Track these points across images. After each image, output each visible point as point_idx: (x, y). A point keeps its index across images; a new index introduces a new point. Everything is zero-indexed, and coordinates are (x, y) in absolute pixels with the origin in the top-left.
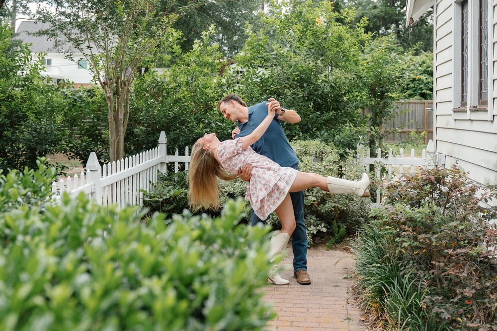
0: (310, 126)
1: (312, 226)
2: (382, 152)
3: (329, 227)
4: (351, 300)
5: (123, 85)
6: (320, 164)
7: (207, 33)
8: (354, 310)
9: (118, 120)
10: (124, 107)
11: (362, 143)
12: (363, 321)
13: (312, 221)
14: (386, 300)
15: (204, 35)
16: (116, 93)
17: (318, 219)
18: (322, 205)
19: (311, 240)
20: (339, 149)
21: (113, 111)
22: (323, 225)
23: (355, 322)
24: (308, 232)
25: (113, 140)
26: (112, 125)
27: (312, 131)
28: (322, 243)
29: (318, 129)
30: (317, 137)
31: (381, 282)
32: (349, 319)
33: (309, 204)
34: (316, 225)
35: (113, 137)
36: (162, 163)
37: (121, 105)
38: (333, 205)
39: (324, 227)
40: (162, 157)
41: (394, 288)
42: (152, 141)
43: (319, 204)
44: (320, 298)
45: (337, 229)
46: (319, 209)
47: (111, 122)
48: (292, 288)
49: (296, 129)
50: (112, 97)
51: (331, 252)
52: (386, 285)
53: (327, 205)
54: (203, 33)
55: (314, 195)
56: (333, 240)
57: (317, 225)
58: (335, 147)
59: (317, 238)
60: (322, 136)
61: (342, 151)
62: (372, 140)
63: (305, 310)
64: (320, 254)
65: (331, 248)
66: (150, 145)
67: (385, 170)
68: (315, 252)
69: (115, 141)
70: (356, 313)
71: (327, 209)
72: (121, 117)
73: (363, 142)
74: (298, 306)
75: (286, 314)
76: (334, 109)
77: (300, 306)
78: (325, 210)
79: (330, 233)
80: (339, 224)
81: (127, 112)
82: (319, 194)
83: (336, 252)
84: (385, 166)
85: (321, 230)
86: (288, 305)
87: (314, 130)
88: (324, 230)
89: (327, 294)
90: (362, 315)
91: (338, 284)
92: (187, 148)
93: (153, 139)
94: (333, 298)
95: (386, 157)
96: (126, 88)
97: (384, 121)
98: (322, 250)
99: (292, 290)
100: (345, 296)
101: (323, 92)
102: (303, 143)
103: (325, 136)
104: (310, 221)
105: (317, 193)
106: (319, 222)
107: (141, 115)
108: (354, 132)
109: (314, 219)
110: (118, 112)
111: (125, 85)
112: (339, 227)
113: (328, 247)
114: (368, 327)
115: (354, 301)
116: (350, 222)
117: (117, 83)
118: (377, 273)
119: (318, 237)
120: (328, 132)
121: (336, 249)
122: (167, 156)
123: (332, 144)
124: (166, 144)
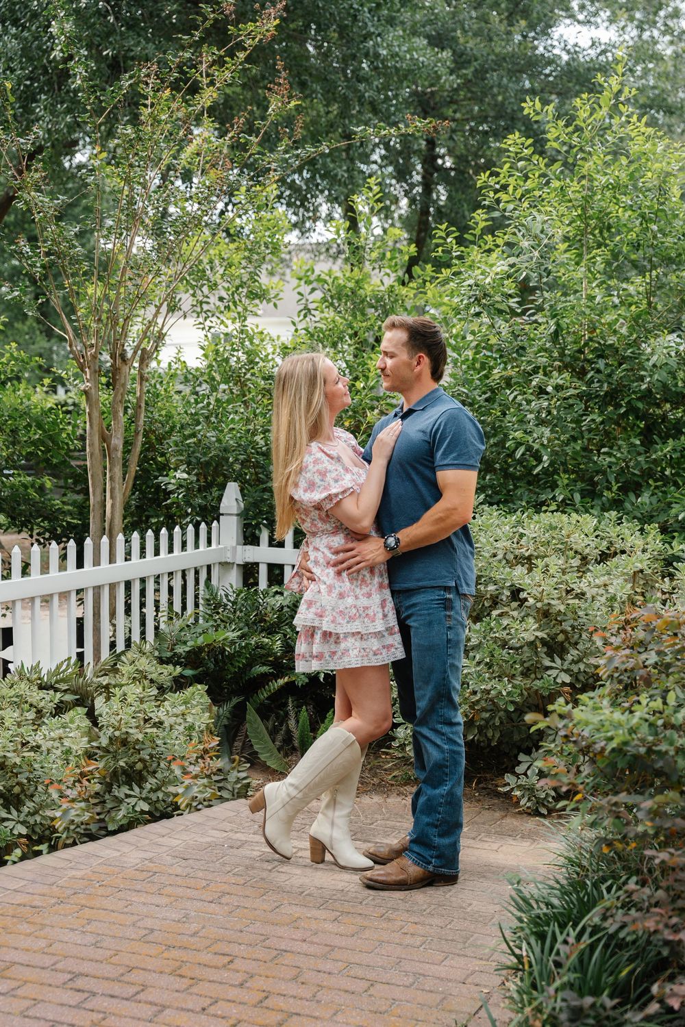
9: (111, 450)
33: (546, 693)
35: (97, 493)
37: (117, 412)
40: (225, 549)
55: (565, 667)
81: (137, 432)
96: (127, 369)
105: (575, 662)
122: (240, 548)
123: (653, 529)
124: (237, 515)
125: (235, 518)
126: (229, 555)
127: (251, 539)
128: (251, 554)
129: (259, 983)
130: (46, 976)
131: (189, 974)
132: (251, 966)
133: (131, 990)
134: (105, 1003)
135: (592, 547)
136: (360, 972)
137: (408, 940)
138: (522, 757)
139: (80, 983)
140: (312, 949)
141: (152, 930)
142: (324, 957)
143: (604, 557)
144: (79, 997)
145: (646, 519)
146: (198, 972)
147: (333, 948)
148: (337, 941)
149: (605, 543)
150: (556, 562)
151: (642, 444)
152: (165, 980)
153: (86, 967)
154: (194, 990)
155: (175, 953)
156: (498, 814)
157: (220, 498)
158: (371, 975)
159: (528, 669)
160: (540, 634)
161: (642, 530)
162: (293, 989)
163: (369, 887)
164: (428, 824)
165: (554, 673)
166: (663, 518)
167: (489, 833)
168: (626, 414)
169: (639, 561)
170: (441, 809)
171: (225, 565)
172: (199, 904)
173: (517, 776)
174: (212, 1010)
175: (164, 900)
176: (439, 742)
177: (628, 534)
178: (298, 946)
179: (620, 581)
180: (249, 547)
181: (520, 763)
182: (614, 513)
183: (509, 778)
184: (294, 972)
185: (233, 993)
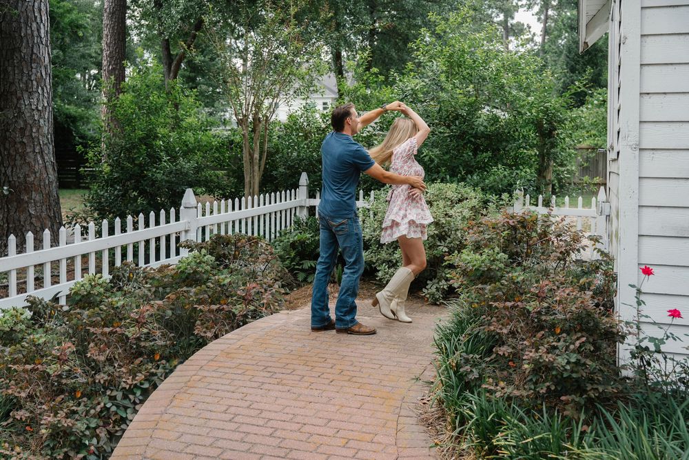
9: (253, 159)
11: (519, 189)
12: (432, 382)
19: (442, 296)
21: (248, 150)
23: (422, 382)
24: (438, 287)
25: (248, 180)
26: (247, 164)
27: (461, 174)
30: (466, 181)
32: (417, 379)
33: (439, 255)
35: (248, 178)
37: (256, 143)
40: (302, 200)
47: (246, 161)
50: (247, 133)
58: (481, 192)
63: (378, 367)
69: (250, 181)
72: (256, 156)
75: (354, 369)
81: (264, 152)
82: (452, 244)
85: (453, 285)
86: (363, 360)
88: (456, 285)
93: (294, 181)
95: (548, 206)
104: (442, 275)
105: (450, 243)
122: (308, 200)
123: (479, 189)
124: (306, 186)
126: (303, 202)
127: (312, 195)
128: (312, 202)
129: (339, 367)
130: (255, 367)
131: (310, 365)
132: (334, 361)
133: (290, 371)
134: (281, 376)
135: (455, 196)
136: (376, 362)
137: (393, 350)
138: (428, 282)
139: (269, 369)
140: (356, 355)
141: (292, 351)
142: (362, 357)
143: (460, 201)
144: (269, 374)
145: (475, 185)
146: (314, 364)
147: (364, 354)
148: (365, 352)
149: (460, 195)
150: (441, 203)
151: (473, 155)
152: (301, 367)
153: (270, 364)
154: (314, 370)
155: (303, 358)
156: (420, 305)
157: (299, 179)
158: (381, 363)
159: (431, 246)
160: (436, 232)
161: (474, 190)
162: (351, 368)
165: (441, 247)
166: (482, 185)
167: (417, 312)
168: (467, 143)
169: (474, 202)
171: (302, 207)
172: (308, 341)
173: (428, 289)
174: (322, 376)
175: (294, 340)
177: (469, 191)
178: (350, 354)
179: (467, 210)
180: (311, 199)
181: (427, 284)
182: (463, 183)
183: (424, 290)
184: (351, 363)
185: (329, 371)
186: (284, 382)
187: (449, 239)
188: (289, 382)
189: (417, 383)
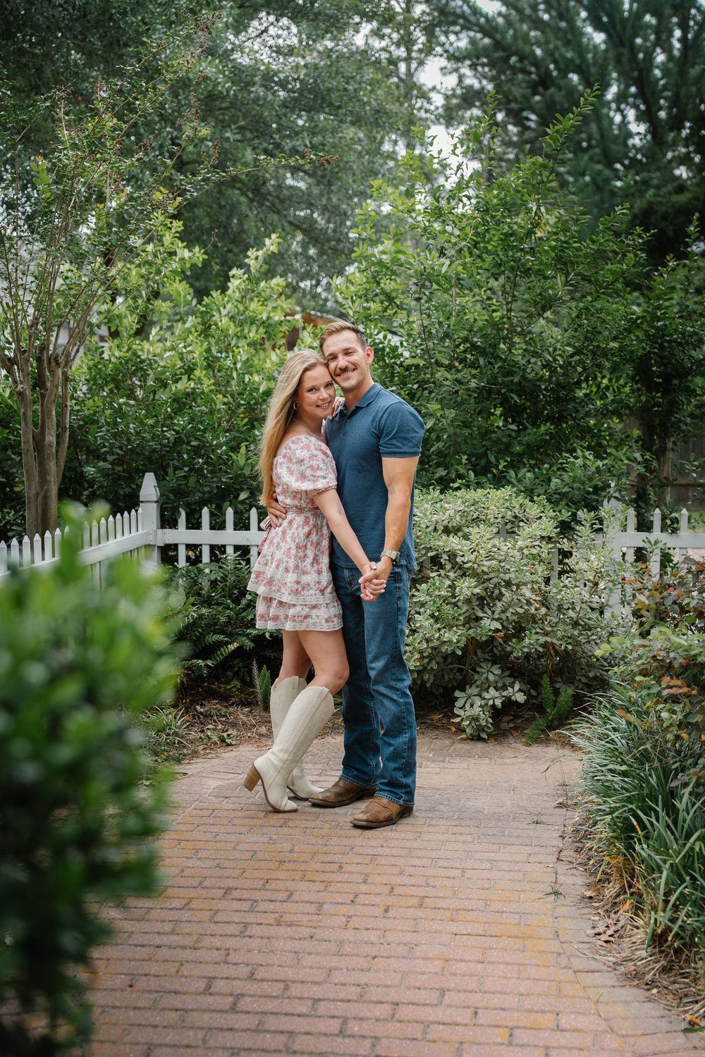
0: (492, 459)
1: (492, 690)
2: (664, 518)
3: (533, 693)
4: (569, 854)
5: (53, 364)
6: (509, 545)
7: (260, 253)
8: (573, 875)
9: (43, 447)
10: (58, 414)
11: (616, 498)
12: (591, 898)
13: (491, 677)
14: (637, 847)
15: (253, 257)
16: (39, 383)
17: (507, 673)
18: (514, 640)
19: (490, 720)
20: (560, 511)
21: (31, 426)
22: (517, 687)
23: (570, 900)
24: (483, 702)
25: (33, 492)
26: (29, 458)
27: (498, 469)
28: (516, 729)
29: (514, 465)
30: (509, 483)
31: (630, 806)
32: (556, 893)
33: (484, 639)
34: (502, 688)
35: (33, 486)
36: (148, 546)
37: (50, 411)
38: (542, 639)
39: (520, 690)
40: (148, 533)
41: (658, 820)
42: (125, 495)
43: (507, 638)
44: (495, 847)
45: (552, 697)
46: (509, 649)
47: (28, 450)
48: (434, 826)
49: (460, 463)
50: (28, 392)
51: (536, 749)
52: (640, 813)
53: (527, 641)
54: (249, 253)
55: (496, 617)
56: (541, 722)
57: (504, 688)
58: (548, 506)
59: (506, 719)
60: (519, 481)
61: (565, 515)
62: (641, 491)
63: (458, 873)
64: (508, 752)
65: (536, 740)
66: (121, 504)
67: (672, 561)
68: (498, 748)
69: (38, 494)
70: (575, 882)
71: (526, 650)
72: (51, 438)
73: (617, 495)
74: (441, 863)
75: (413, 881)
76: (550, 418)
77: (446, 864)
78: (523, 652)
79: (535, 706)
80: (557, 686)
81: (64, 429)
82: (508, 614)
83: (546, 749)
84: (671, 552)
85: (513, 698)
86: (418, 862)
87: (500, 467)
88: (520, 698)
89: (513, 840)
90: (589, 885)
91: (543, 818)
92: (205, 512)
93: (127, 490)
94: (528, 848)
95: (675, 531)
96: (60, 371)
97: (670, 445)
98: (514, 745)
99: (432, 829)
100: (555, 843)
101: (524, 377)
102: (472, 495)
103: (527, 481)
104: (487, 678)
105: (503, 612)
106: (508, 681)
107: (100, 436)
108: (593, 469)
109: (498, 672)
110: (43, 428)
111: (58, 364)
112: (557, 692)
113: (530, 738)
114: (600, 911)
115: (575, 855)
116: (584, 680)
117: (39, 360)
118: (622, 788)
119: (508, 715)
120: (534, 473)
121: (547, 741)
122: (160, 531)
124: (157, 502)
125: (155, 505)
126: (151, 538)
127: (168, 521)
128: (169, 536)
129: (378, 879)
131: (316, 878)
133: (283, 895)
134: (272, 906)
138: (457, 694)
144: (245, 905)
146: (323, 877)
152: (301, 885)
154: (332, 889)
156: (447, 742)
157: (139, 487)
158: (457, 865)
162: (407, 881)
163: (356, 826)
164: (395, 769)
165: (488, 622)
170: (405, 754)
174: (359, 901)
176: (395, 697)
180: (167, 530)
181: (457, 699)
183: (456, 710)
184: (398, 869)
185: (363, 888)
186: (287, 918)
187: (499, 604)
188: (300, 917)
189: (559, 902)
